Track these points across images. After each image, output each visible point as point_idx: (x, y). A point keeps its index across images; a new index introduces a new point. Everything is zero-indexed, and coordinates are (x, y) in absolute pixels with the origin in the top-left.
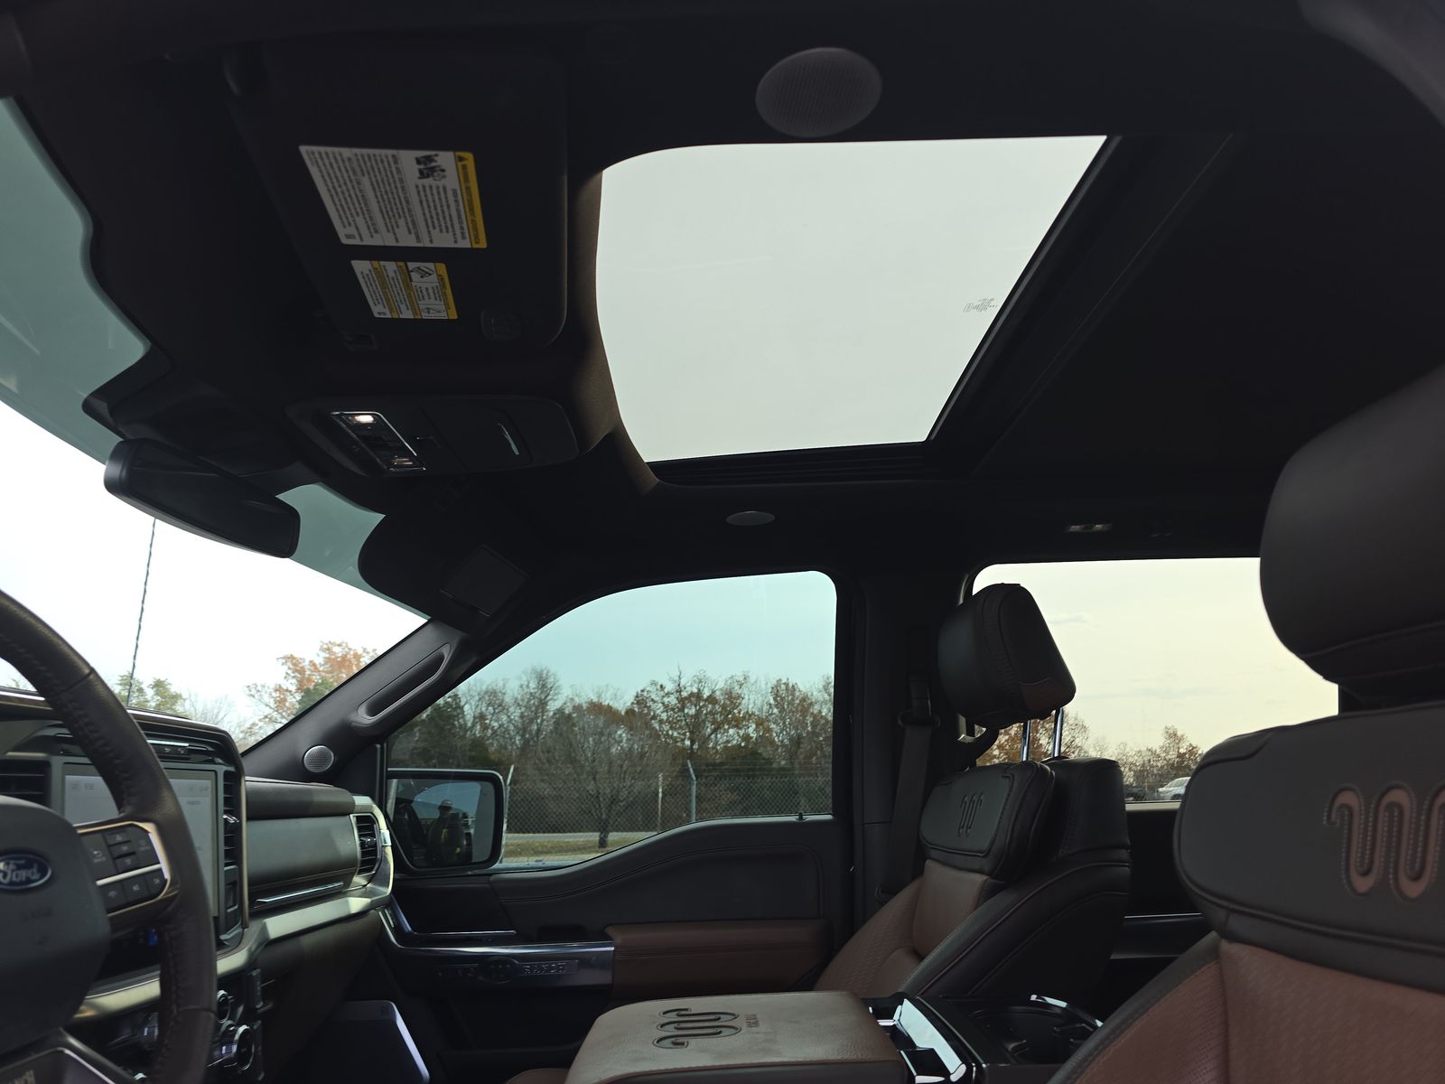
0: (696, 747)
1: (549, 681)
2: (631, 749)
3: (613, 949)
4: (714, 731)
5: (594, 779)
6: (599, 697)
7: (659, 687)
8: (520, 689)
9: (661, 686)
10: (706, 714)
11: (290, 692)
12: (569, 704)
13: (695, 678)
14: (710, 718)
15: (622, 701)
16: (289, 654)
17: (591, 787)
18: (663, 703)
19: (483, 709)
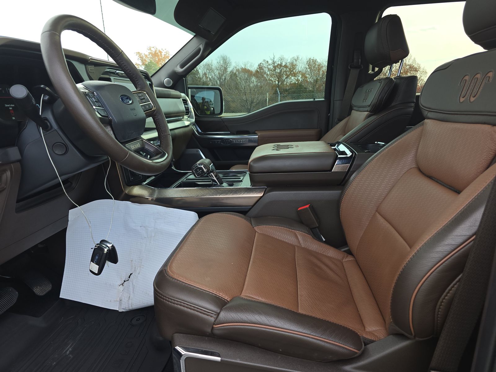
0: (280, 84)
1: (227, 60)
2: (257, 85)
3: (258, 137)
4: (287, 78)
5: (245, 95)
6: (245, 66)
7: (266, 62)
8: (217, 64)
9: (267, 62)
10: (283, 72)
11: (140, 65)
12: (235, 69)
13: (280, 58)
14: (285, 73)
15: (253, 68)
16: (138, 52)
17: (244, 98)
18: (268, 68)
19: (205, 71)
